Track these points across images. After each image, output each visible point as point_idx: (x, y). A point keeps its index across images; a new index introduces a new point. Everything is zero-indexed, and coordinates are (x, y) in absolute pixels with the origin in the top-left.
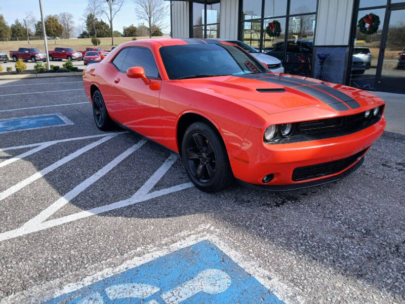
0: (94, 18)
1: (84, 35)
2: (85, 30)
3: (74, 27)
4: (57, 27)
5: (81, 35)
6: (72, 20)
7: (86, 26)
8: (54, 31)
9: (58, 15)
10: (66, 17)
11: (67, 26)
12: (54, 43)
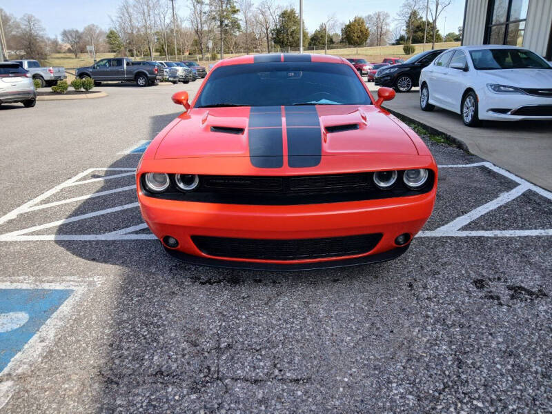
0: (419, 17)
1: (400, 41)
2: (403, 33)
3: (389, 31)
4: (361, 31)
5: (397, 40)
6: (388, 21)
7: (405, 29)
8: (357, 37)
9: (372, 15)
10: (381, 18)
11: (380, 30)
12: (355, 52)
